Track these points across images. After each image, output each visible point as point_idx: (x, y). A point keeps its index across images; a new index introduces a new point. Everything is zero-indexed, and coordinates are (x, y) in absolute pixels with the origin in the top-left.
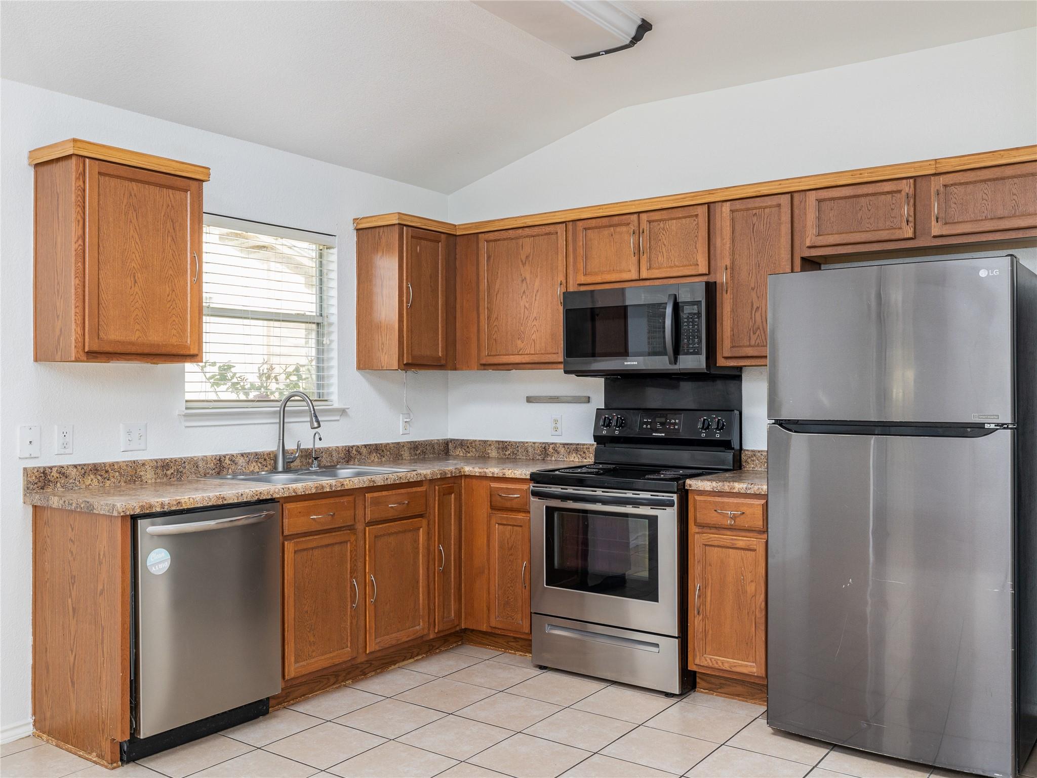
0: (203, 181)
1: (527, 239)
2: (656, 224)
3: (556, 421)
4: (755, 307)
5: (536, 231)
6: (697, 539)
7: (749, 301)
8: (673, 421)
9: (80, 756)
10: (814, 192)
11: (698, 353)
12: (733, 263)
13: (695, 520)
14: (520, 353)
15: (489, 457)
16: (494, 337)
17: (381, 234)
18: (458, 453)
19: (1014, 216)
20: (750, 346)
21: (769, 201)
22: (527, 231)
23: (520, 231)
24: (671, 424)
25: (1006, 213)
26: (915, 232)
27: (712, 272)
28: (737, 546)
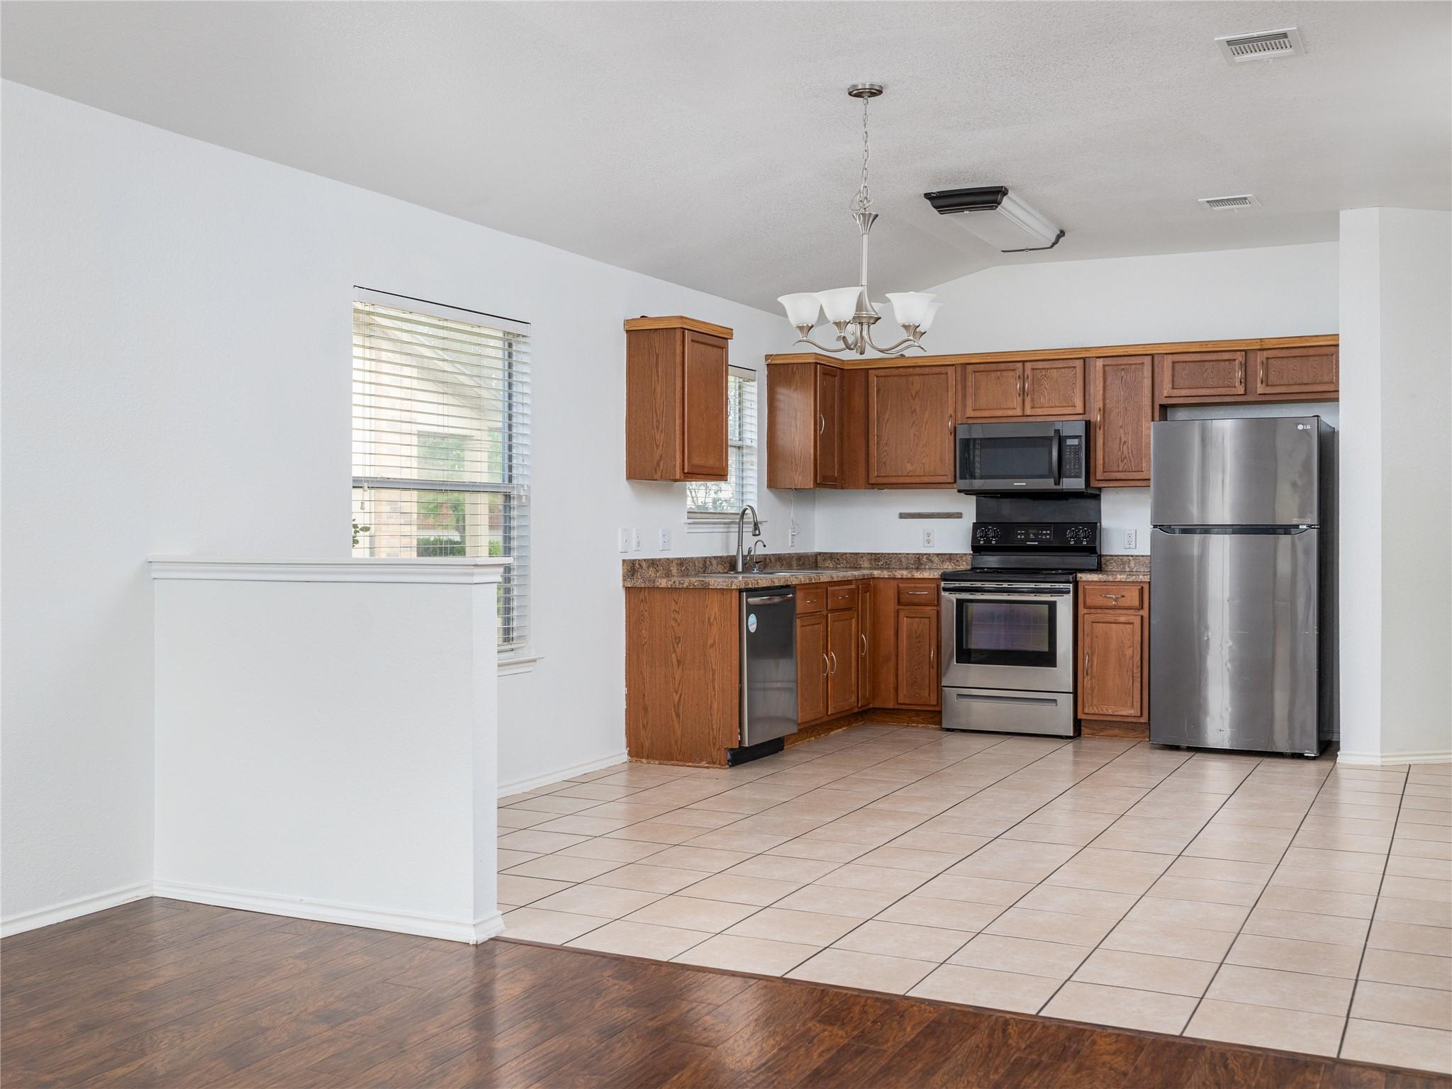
0: (727, 339)
1: (917, 377)
2: (1038, 371)
3: (929, 535)
4: (1123, 441)
5: (927, 370)
6: (1086, 617)
7: (1118, 436)
8: (1044, 532)
9: (689, 766)
10: (1170, 355)
11: (1078, 476)
12: (1104, 406)
13: (1085, 603)
14: (910, 474)
15: (861, 568)
16: (883, 460)
17: (794, 370)
18: (827, 565)
19: (1314, 383)
20: (1119, 471)
21: (1133, 360)
22: (918, 370)
23: (911, 370)
24: (1042, 534)
25: (1309, 381)
26: (1245, 390)
27: (1087, 412)
28: (1119, 621)
